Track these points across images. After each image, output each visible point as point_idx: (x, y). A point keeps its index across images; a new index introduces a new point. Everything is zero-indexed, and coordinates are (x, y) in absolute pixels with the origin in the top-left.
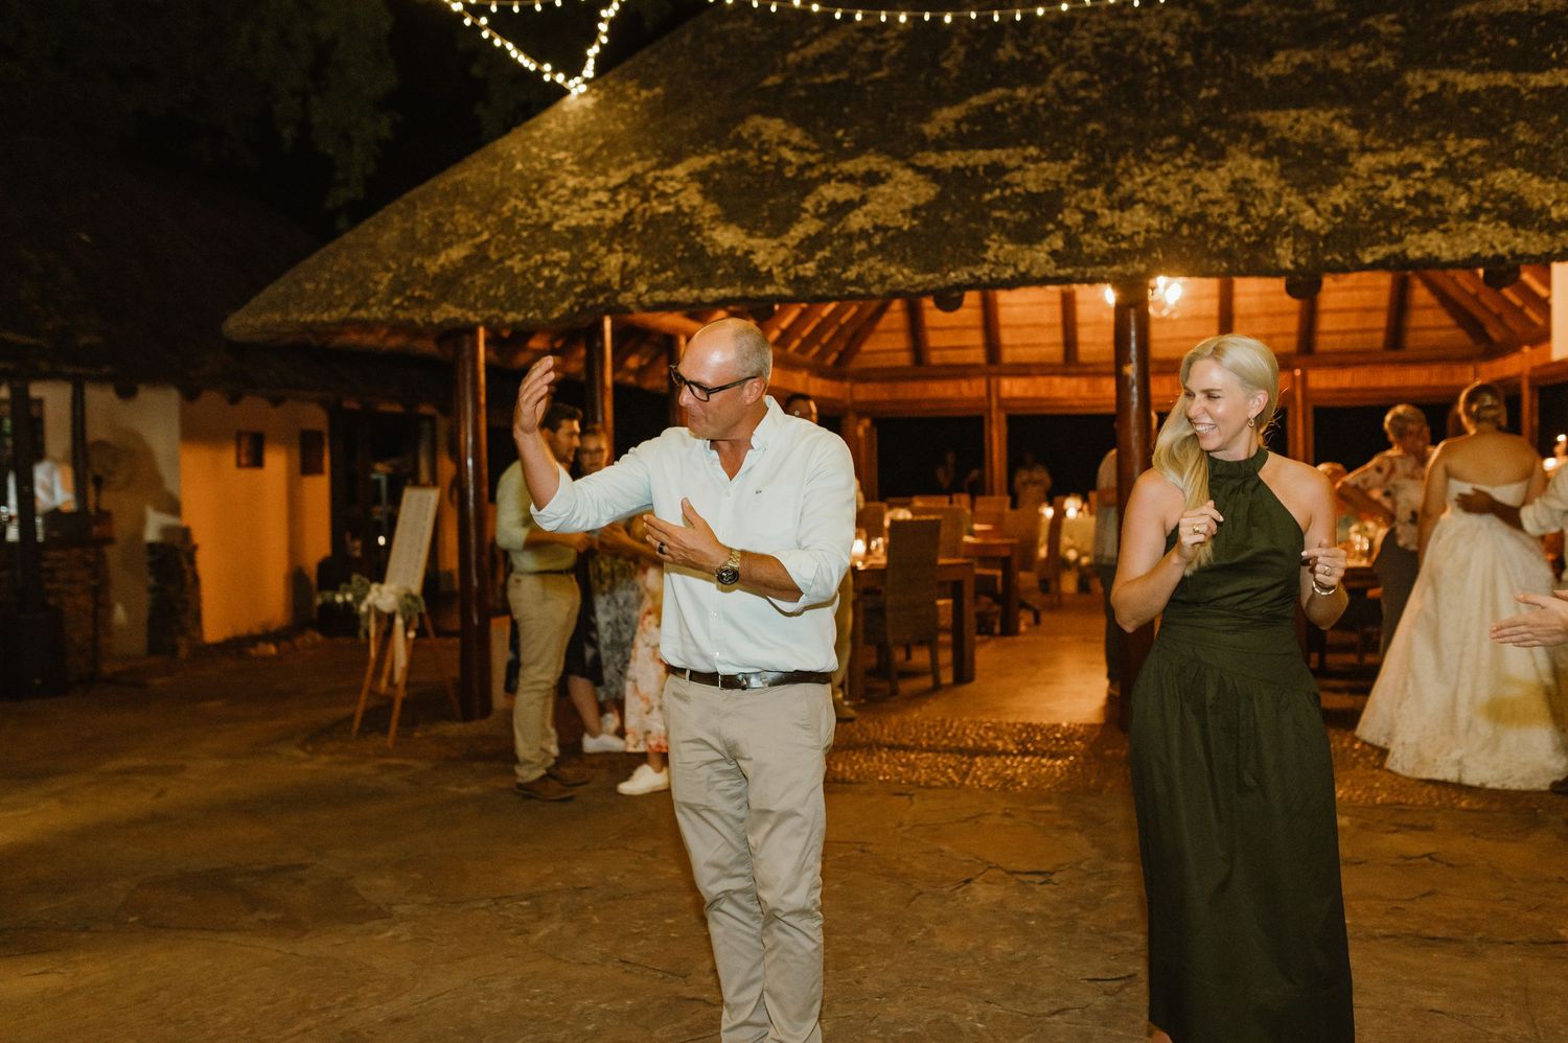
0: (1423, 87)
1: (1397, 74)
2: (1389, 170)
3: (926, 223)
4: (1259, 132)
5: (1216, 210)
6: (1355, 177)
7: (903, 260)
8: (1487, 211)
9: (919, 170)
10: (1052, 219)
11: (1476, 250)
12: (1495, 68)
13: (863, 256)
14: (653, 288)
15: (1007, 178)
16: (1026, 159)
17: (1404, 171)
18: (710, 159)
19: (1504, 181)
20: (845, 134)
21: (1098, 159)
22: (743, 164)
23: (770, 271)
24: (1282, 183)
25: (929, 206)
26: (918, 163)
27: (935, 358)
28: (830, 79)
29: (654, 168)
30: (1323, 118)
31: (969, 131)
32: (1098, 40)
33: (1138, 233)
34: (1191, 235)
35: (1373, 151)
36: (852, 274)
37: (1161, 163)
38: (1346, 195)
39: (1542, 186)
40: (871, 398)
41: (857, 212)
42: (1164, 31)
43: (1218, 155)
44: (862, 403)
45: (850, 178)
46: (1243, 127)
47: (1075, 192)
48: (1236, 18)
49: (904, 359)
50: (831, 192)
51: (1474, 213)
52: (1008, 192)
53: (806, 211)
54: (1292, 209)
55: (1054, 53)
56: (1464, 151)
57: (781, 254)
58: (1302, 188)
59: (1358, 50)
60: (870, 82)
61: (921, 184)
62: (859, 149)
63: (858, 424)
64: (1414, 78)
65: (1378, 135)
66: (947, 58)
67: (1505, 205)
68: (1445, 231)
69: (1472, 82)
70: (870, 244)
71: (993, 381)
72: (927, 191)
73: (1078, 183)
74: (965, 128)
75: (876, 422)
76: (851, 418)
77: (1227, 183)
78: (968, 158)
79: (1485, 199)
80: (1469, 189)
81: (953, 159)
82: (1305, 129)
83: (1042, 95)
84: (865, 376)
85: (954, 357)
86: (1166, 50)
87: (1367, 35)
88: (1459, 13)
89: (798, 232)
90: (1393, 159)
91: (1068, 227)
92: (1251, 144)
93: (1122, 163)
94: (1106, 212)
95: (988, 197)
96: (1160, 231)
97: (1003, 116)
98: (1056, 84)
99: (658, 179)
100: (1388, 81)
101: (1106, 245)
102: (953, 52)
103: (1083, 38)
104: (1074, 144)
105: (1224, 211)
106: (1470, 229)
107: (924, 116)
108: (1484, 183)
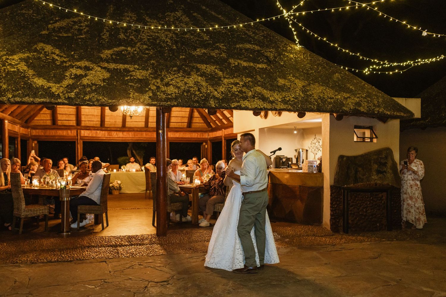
0: (234, 64)
1: (227, 59)
2: (232, 84)
3: (108, 84)
4: (198, 70)
5: (192, 89)
6: (224, 84)
7: (103, 95)
8: (257, 97)
9: (102, 68)
10: (147, 87)
11: (256, 106)
12: (249, 62)
13: (90, 93)
14: (14, 96)
15: (131, 73)
16: (135, 68)
17: (236, 84)
18: (26, 55)
19: (258, 90)
20: (74, 54)
21: (156, 72)
22: (39, 58)
23: (59, 94)
24: (207, 84)
25: (108, 79)
26: (102, 65)
27: (59, 123)
28: (65, 35)
29: (5, 55)
30: (213, 68)
31: (115, 58)
32: (149, 37)
33: (173, 94)
34: (187, 95)
35: (227, 78)
36: (87, 97)
37: (174, 75)
38: (223, 89)
39: (267, 92)
40: (37, 134)
41: (84, 78)
42: (166, 38)
43: (189, 74)
44: (34, 136)
45: (80, 67)
46: (193, 67)
47: (152, 80)
48: (185, 38)
49: (49, 123)
50: (74, 71)
51: (254, 97)
52: (132, 78)
53: (67, 76)
54: (211, 91)
55: (136, 39)
56: (247, 81)
57: (61, 89)
58: (212, 86)
59: (217, 51)
60: (80, 38)
61: (104, 72)
62: (80, 59)
63: (33, 143)
64: (231, 61)
65: (227, 74)
66: (104, 35)
67: (260, 96)
68: (248, 101)
69: (245, 64)
70: (92, 89)
71: (79, 131)
72: (107, 75)
73: (152, 77)
74: (114, 57)
75: (39, 142)
76: (31, 140)
77: (193, 82)
78: (117, 66)
79: (255, 94)
80: (251, 91)
81: (112, 66)
82: (209, 70)
83: (135, 51)
84: (35, 127)
85: (66, 123)
86: (168, 43)
87: (218, 48)
88: (238, 46)
89: (66, 83)
90: (232, 81)
91: (152, 90)
92: (197, 73)
93: (163, 73)
94: (162, 86)
95: (126, 78)
96: (179, 93)
97: (125, 55)
98: (139, 48)
99: (8, 59)
100: (225, 60)
101: (165, 96)
102: (105, 34)
103: (144, 36)
104: (148, 66)
105: (194, 90)
106: (254, 101)
107: (99, 51)
108: (254, 90)
